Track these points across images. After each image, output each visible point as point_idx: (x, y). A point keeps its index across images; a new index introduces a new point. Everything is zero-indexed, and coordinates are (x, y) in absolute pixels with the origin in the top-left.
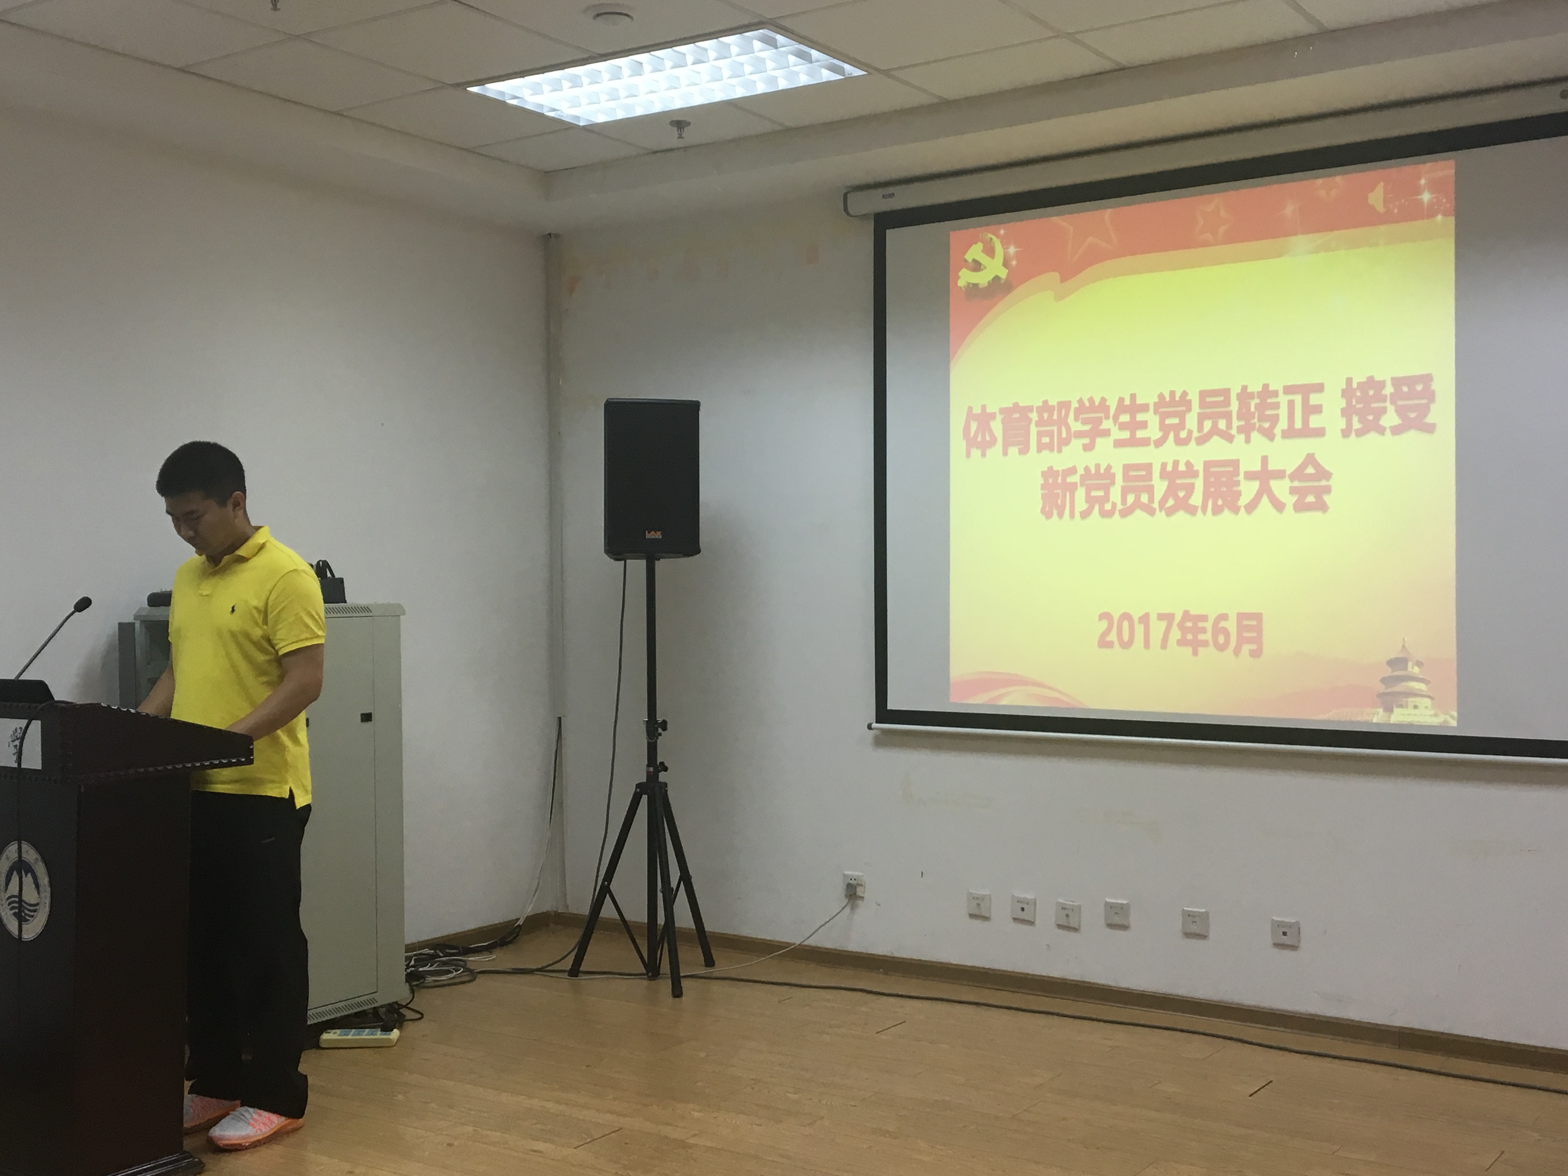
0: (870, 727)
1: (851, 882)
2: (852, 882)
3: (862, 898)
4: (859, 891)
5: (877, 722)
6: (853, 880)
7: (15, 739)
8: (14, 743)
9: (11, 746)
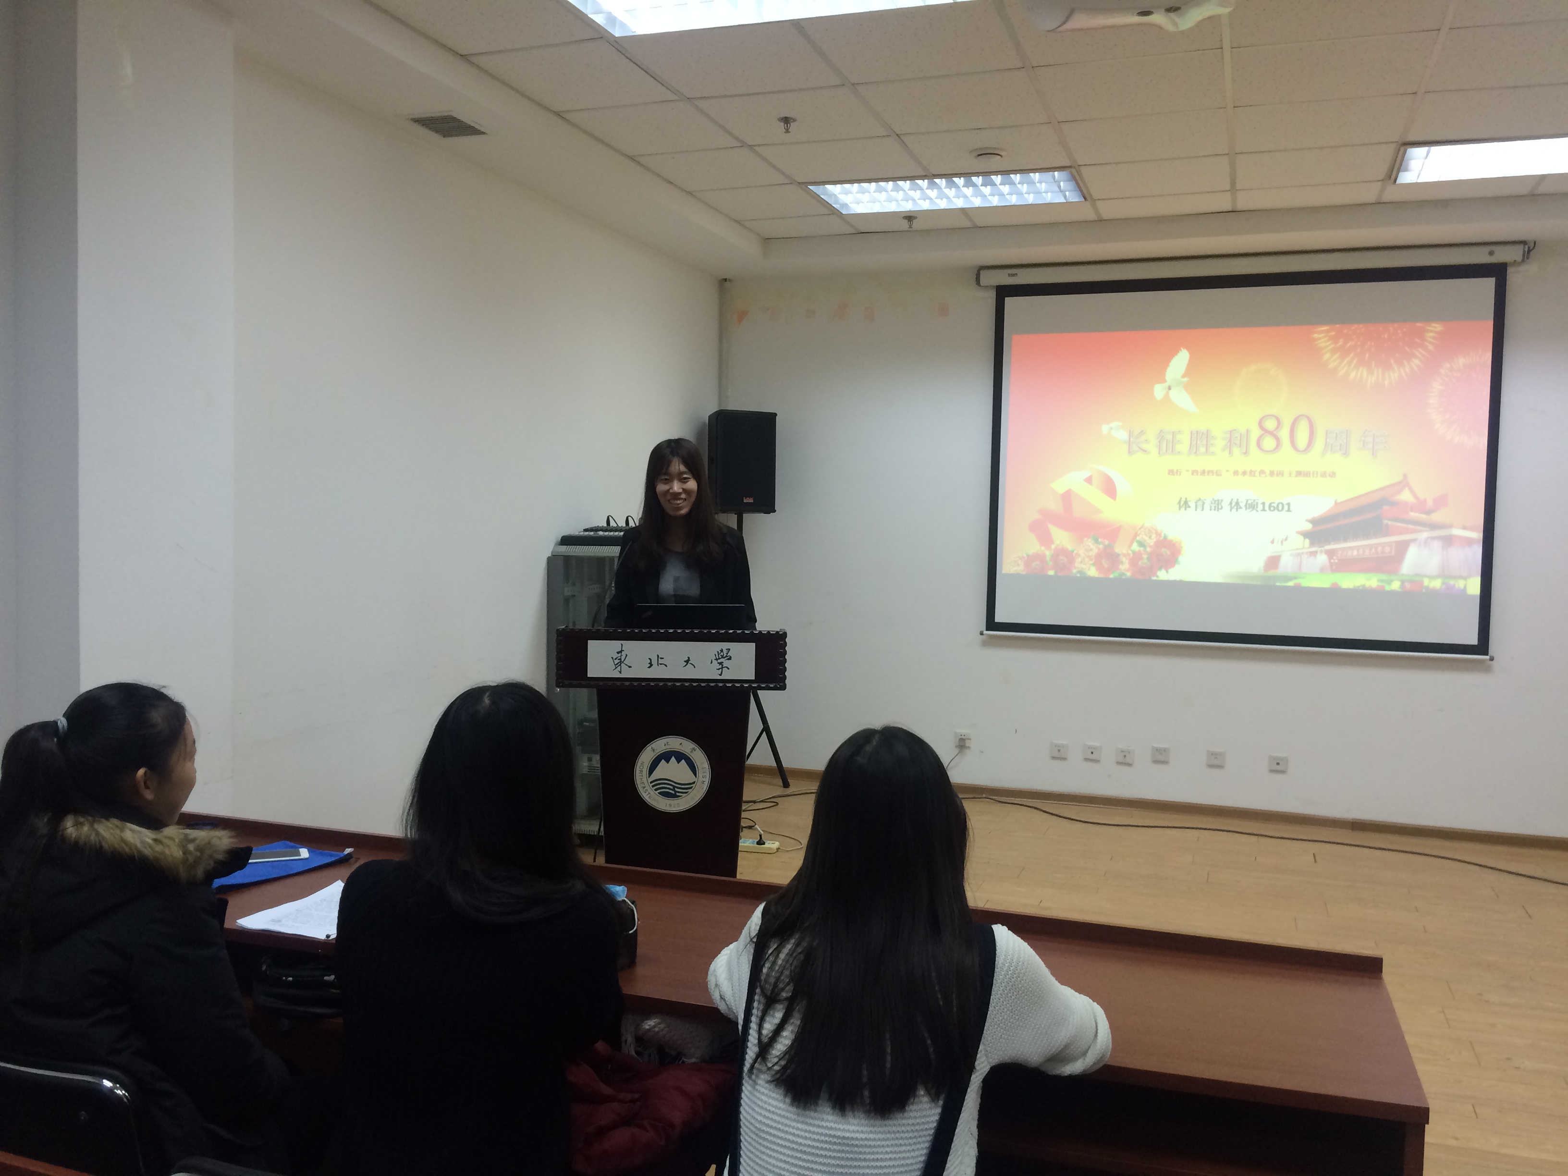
0: (982, 634)
1: (960, 737)
2: (963, 737)
3: (969, 747)
4: (967, 744)
5: (987, 630)
6: (963, 735)
7: (723, 657)
8: (719, 661)
9: (715, 662)
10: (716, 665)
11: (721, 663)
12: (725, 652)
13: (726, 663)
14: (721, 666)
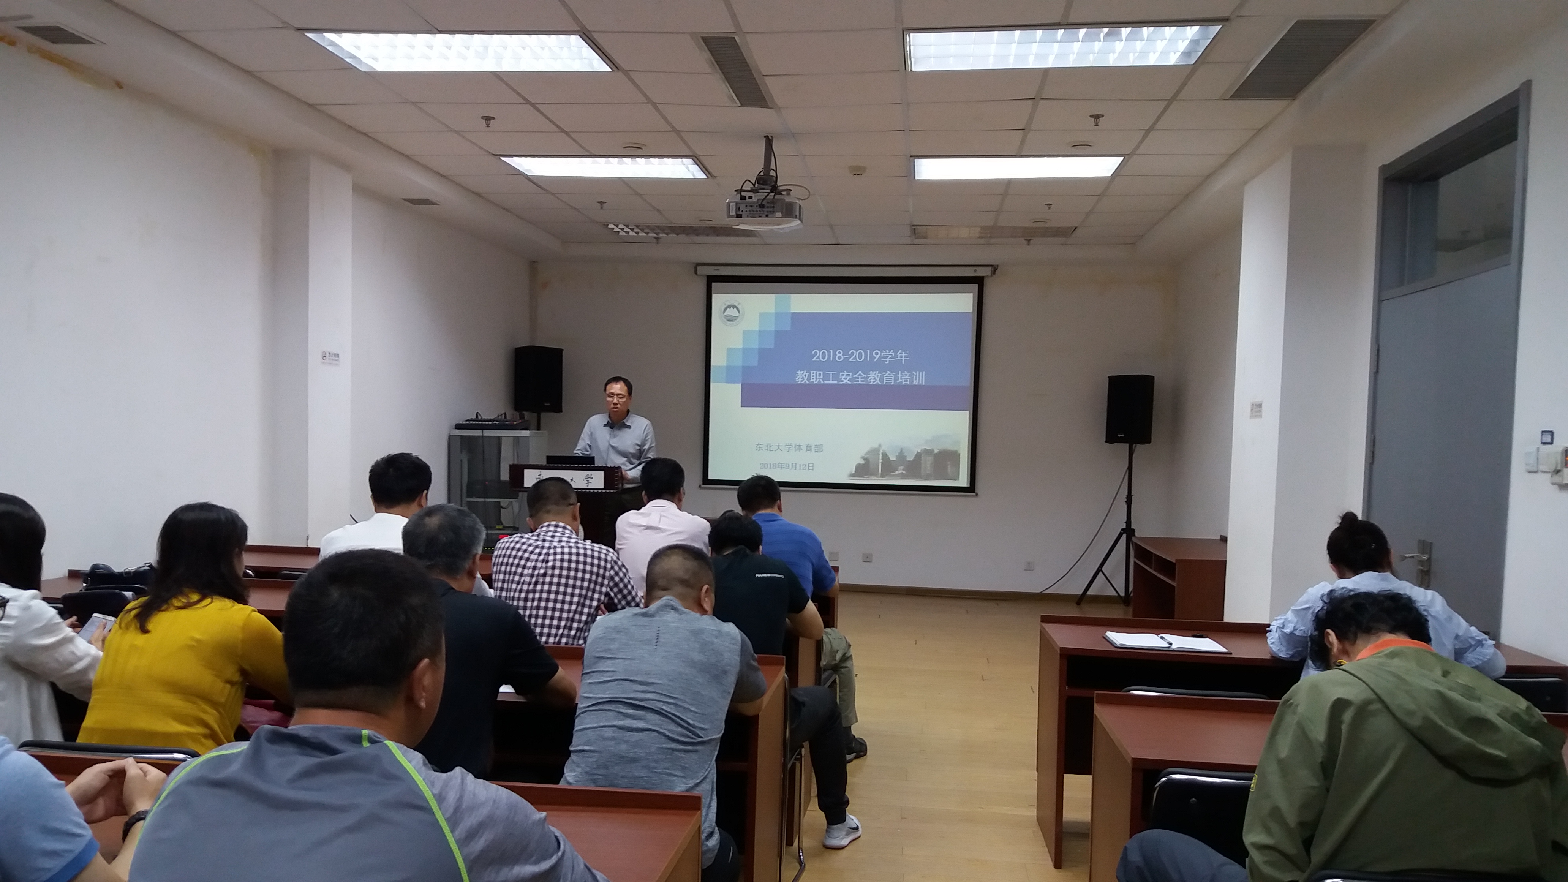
7: (588, 478)
8: (588, 479)
9: (585, 480)
10: (585, 481)
11: (588, 481)
12: (590, 475)
13: (590, 480)
14: (587, 482)
